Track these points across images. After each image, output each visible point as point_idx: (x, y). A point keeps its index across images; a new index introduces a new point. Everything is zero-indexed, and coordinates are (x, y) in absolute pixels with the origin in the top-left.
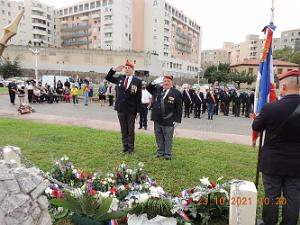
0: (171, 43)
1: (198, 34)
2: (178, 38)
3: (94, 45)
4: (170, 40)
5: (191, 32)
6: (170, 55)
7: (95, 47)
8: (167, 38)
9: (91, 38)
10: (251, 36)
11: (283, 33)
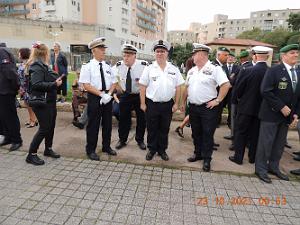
0: (131, 17)
1: (163, 10)
2: (139, 12)
3: (33, 15)
4: (130, 12)
5: (156, 8)
6: (129, 32)
7: (34, 17)
8: (125, 10)
9: (29, 6)
10: (220, 16)
11: (253, 14)
